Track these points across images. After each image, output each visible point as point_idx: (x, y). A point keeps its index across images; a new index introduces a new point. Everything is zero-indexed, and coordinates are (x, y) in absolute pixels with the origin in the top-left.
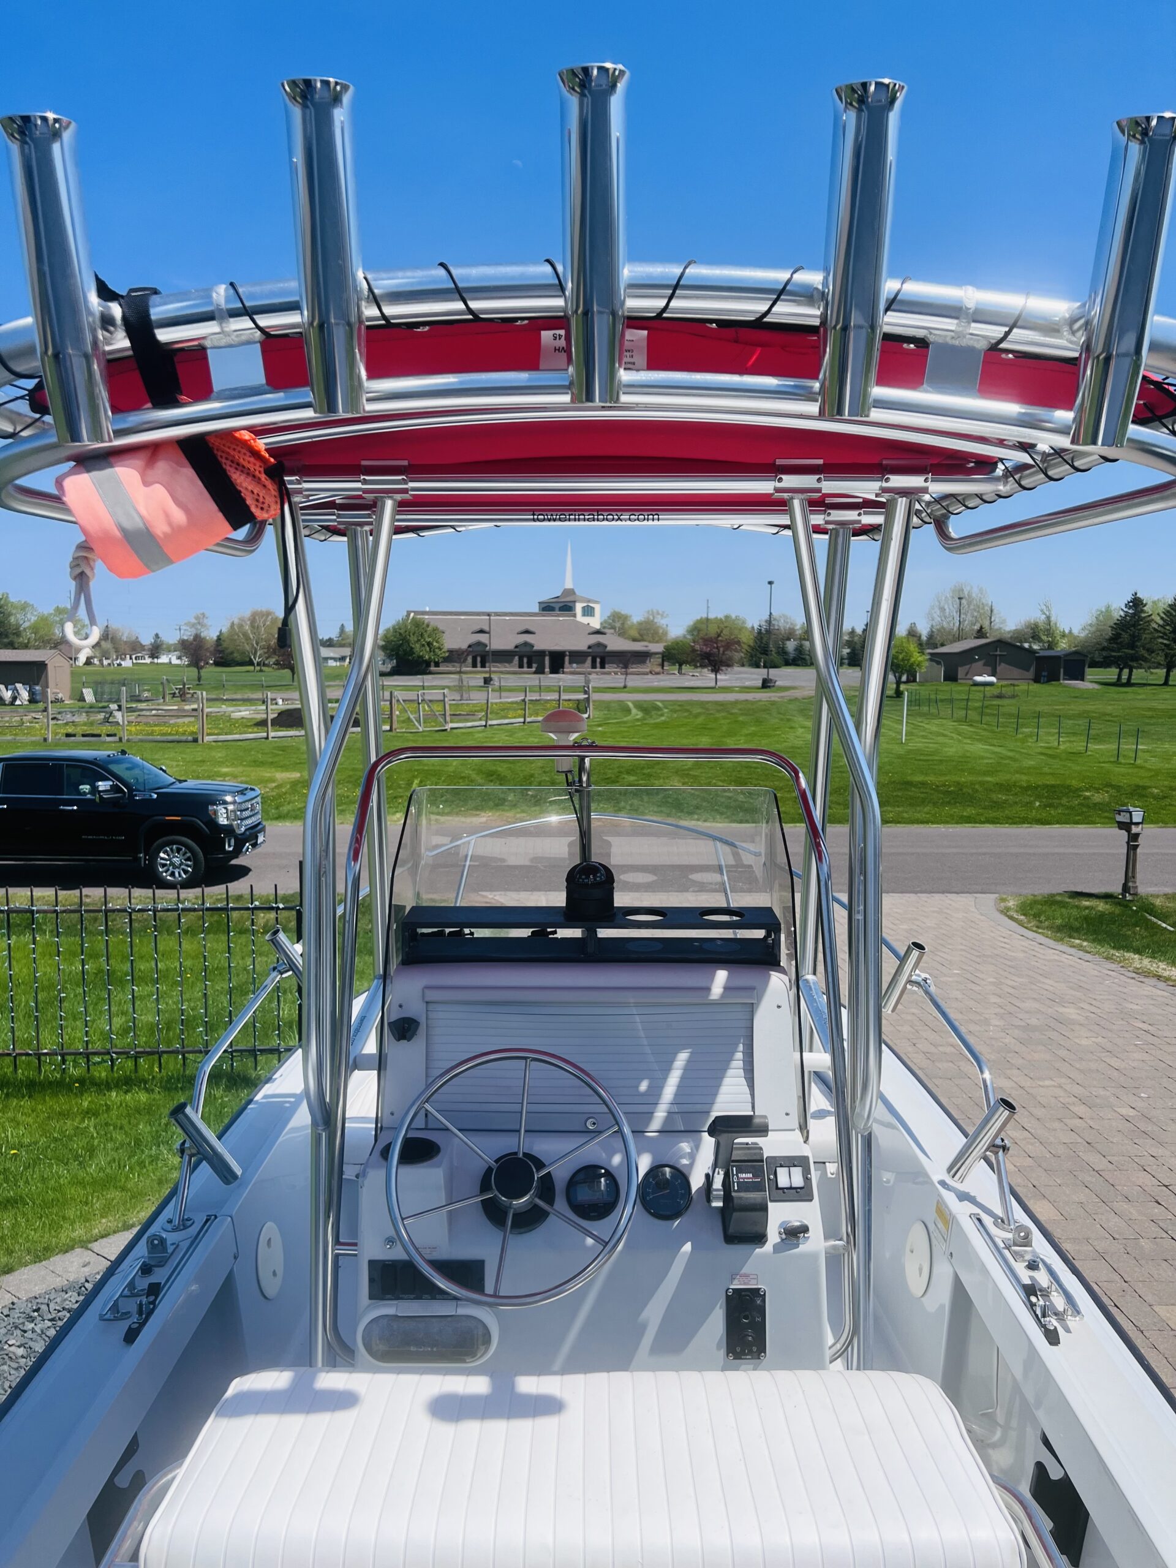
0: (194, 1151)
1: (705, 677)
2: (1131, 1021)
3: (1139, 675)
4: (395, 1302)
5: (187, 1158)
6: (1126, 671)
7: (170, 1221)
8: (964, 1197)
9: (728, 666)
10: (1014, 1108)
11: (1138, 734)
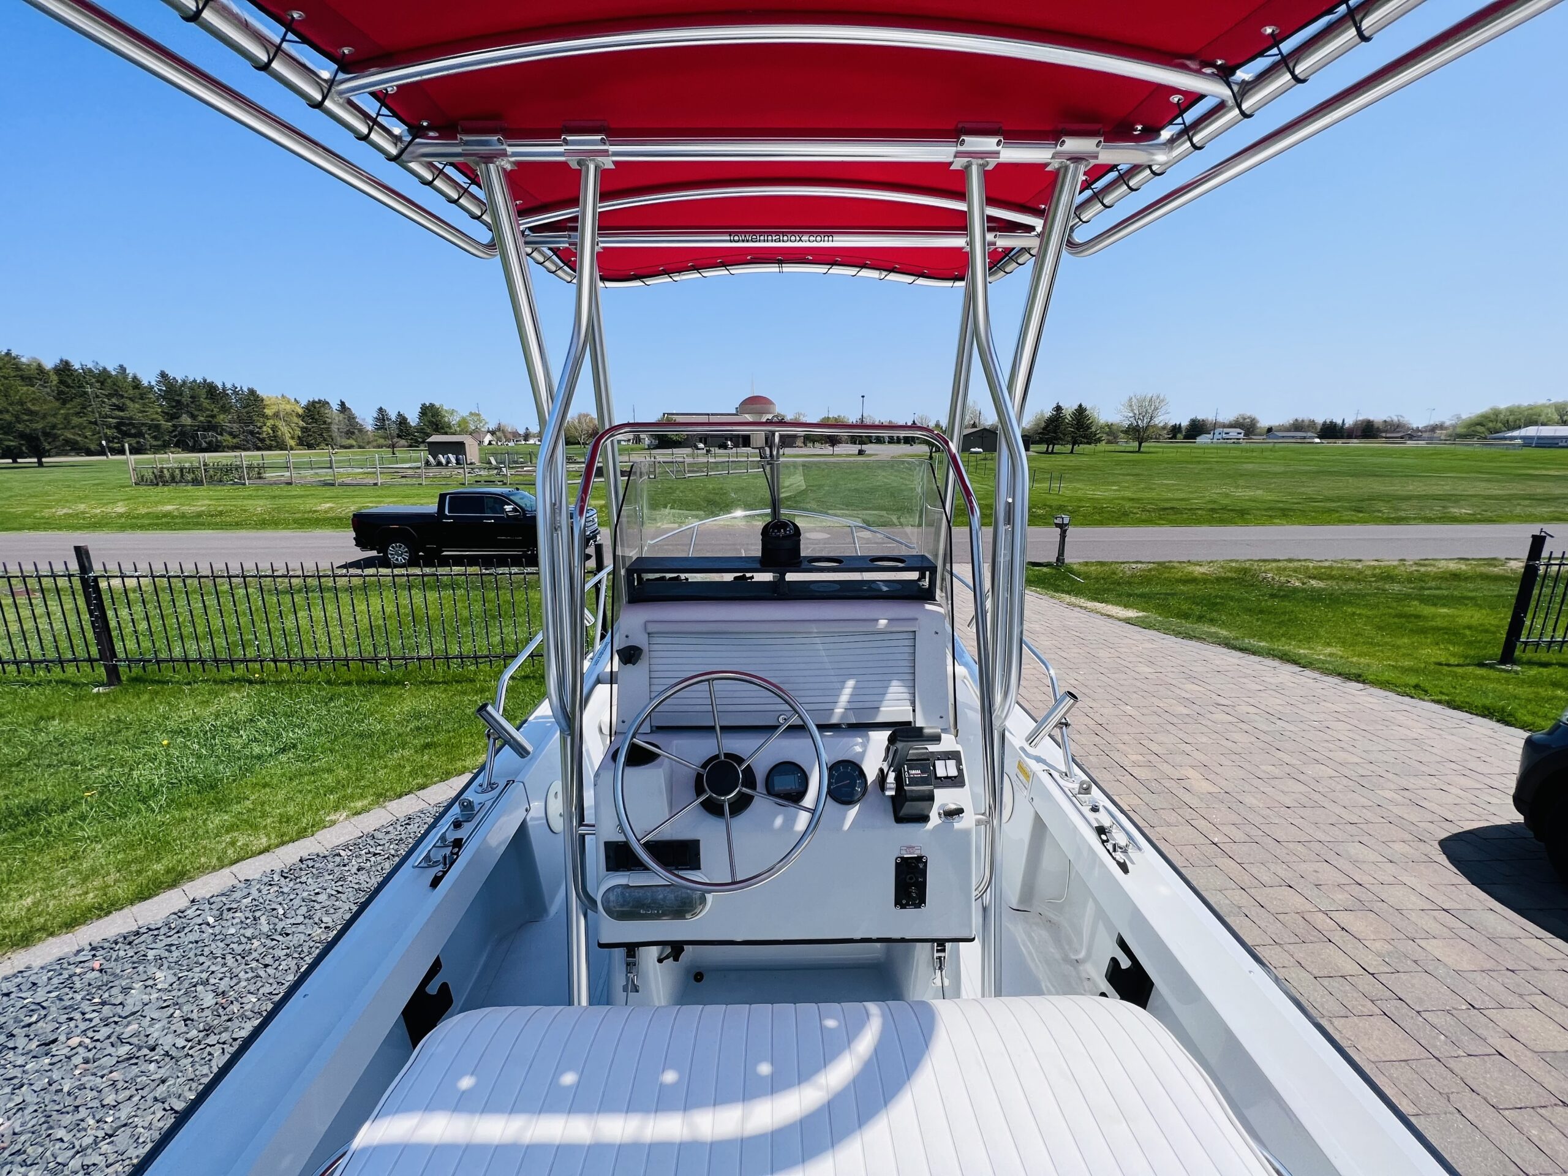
0: (496, 736)
1: (828, 449)
2: (1070, 631)
3: (1057, 448)
4: (628, 873)
5: (492, 740)
6: (1051, 446)
7: (481, 785)
8: (1039, 760)
9: (840, 443)
10: (1076, 698)
11: (1061, 479)
